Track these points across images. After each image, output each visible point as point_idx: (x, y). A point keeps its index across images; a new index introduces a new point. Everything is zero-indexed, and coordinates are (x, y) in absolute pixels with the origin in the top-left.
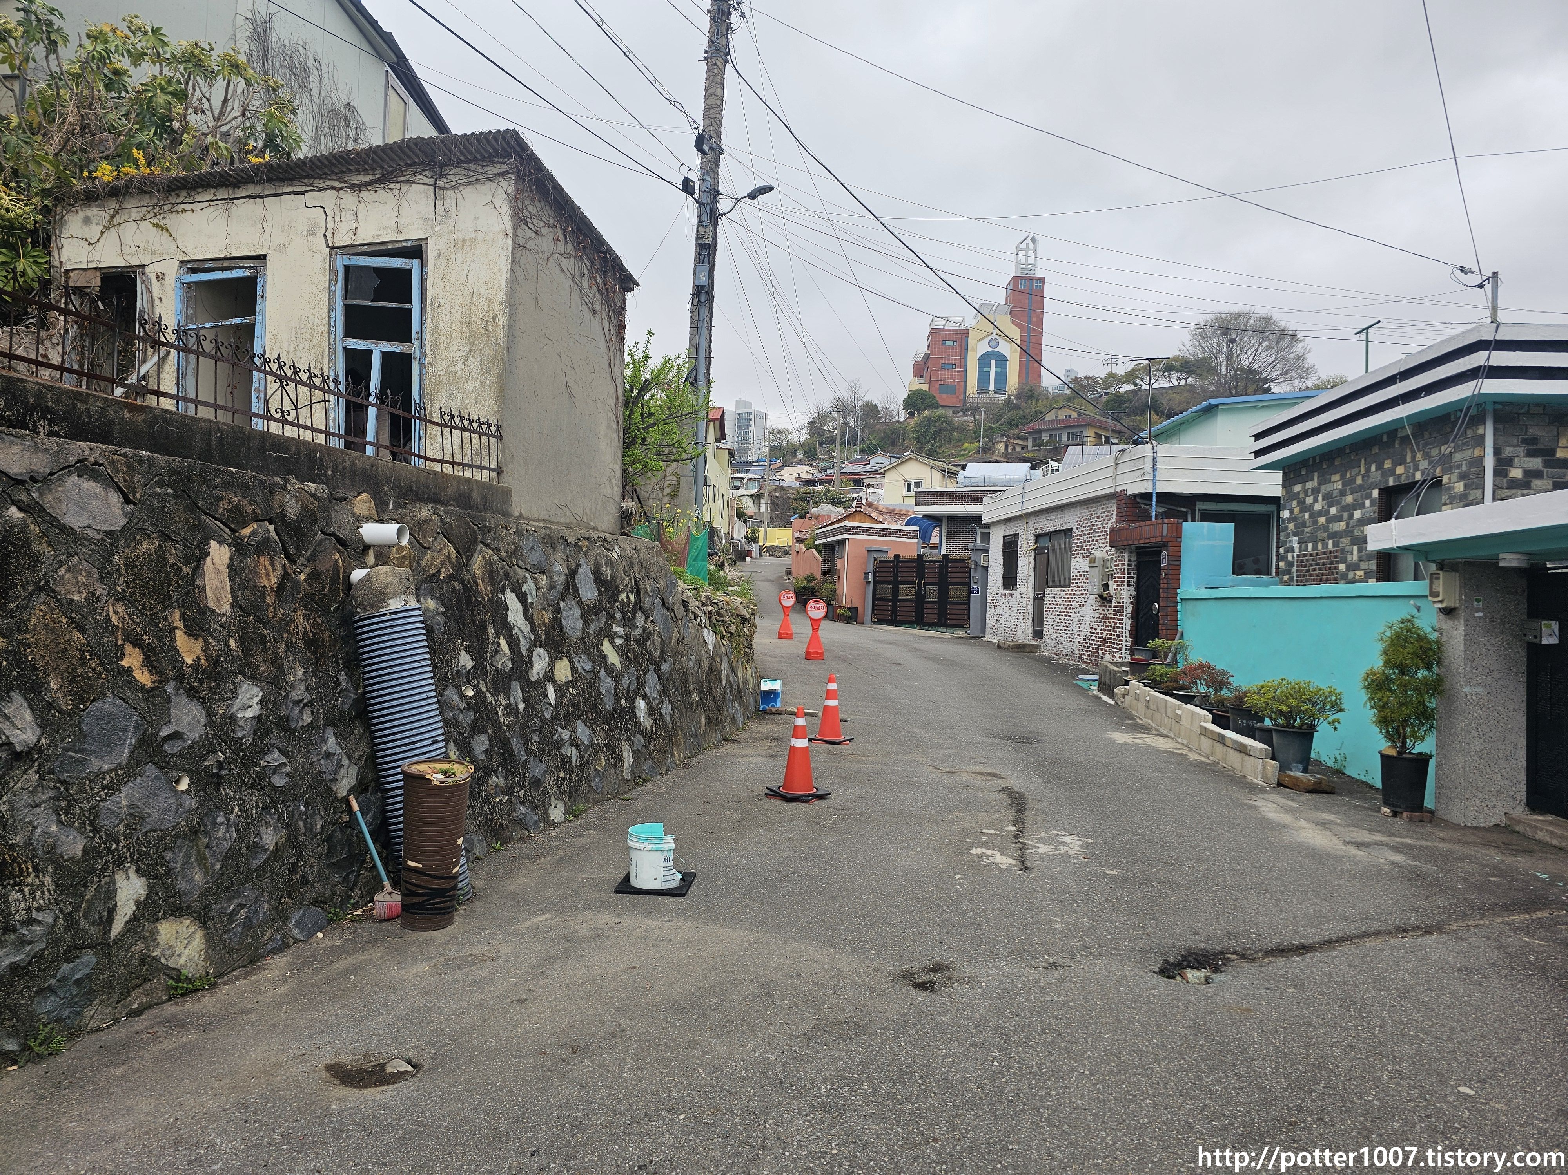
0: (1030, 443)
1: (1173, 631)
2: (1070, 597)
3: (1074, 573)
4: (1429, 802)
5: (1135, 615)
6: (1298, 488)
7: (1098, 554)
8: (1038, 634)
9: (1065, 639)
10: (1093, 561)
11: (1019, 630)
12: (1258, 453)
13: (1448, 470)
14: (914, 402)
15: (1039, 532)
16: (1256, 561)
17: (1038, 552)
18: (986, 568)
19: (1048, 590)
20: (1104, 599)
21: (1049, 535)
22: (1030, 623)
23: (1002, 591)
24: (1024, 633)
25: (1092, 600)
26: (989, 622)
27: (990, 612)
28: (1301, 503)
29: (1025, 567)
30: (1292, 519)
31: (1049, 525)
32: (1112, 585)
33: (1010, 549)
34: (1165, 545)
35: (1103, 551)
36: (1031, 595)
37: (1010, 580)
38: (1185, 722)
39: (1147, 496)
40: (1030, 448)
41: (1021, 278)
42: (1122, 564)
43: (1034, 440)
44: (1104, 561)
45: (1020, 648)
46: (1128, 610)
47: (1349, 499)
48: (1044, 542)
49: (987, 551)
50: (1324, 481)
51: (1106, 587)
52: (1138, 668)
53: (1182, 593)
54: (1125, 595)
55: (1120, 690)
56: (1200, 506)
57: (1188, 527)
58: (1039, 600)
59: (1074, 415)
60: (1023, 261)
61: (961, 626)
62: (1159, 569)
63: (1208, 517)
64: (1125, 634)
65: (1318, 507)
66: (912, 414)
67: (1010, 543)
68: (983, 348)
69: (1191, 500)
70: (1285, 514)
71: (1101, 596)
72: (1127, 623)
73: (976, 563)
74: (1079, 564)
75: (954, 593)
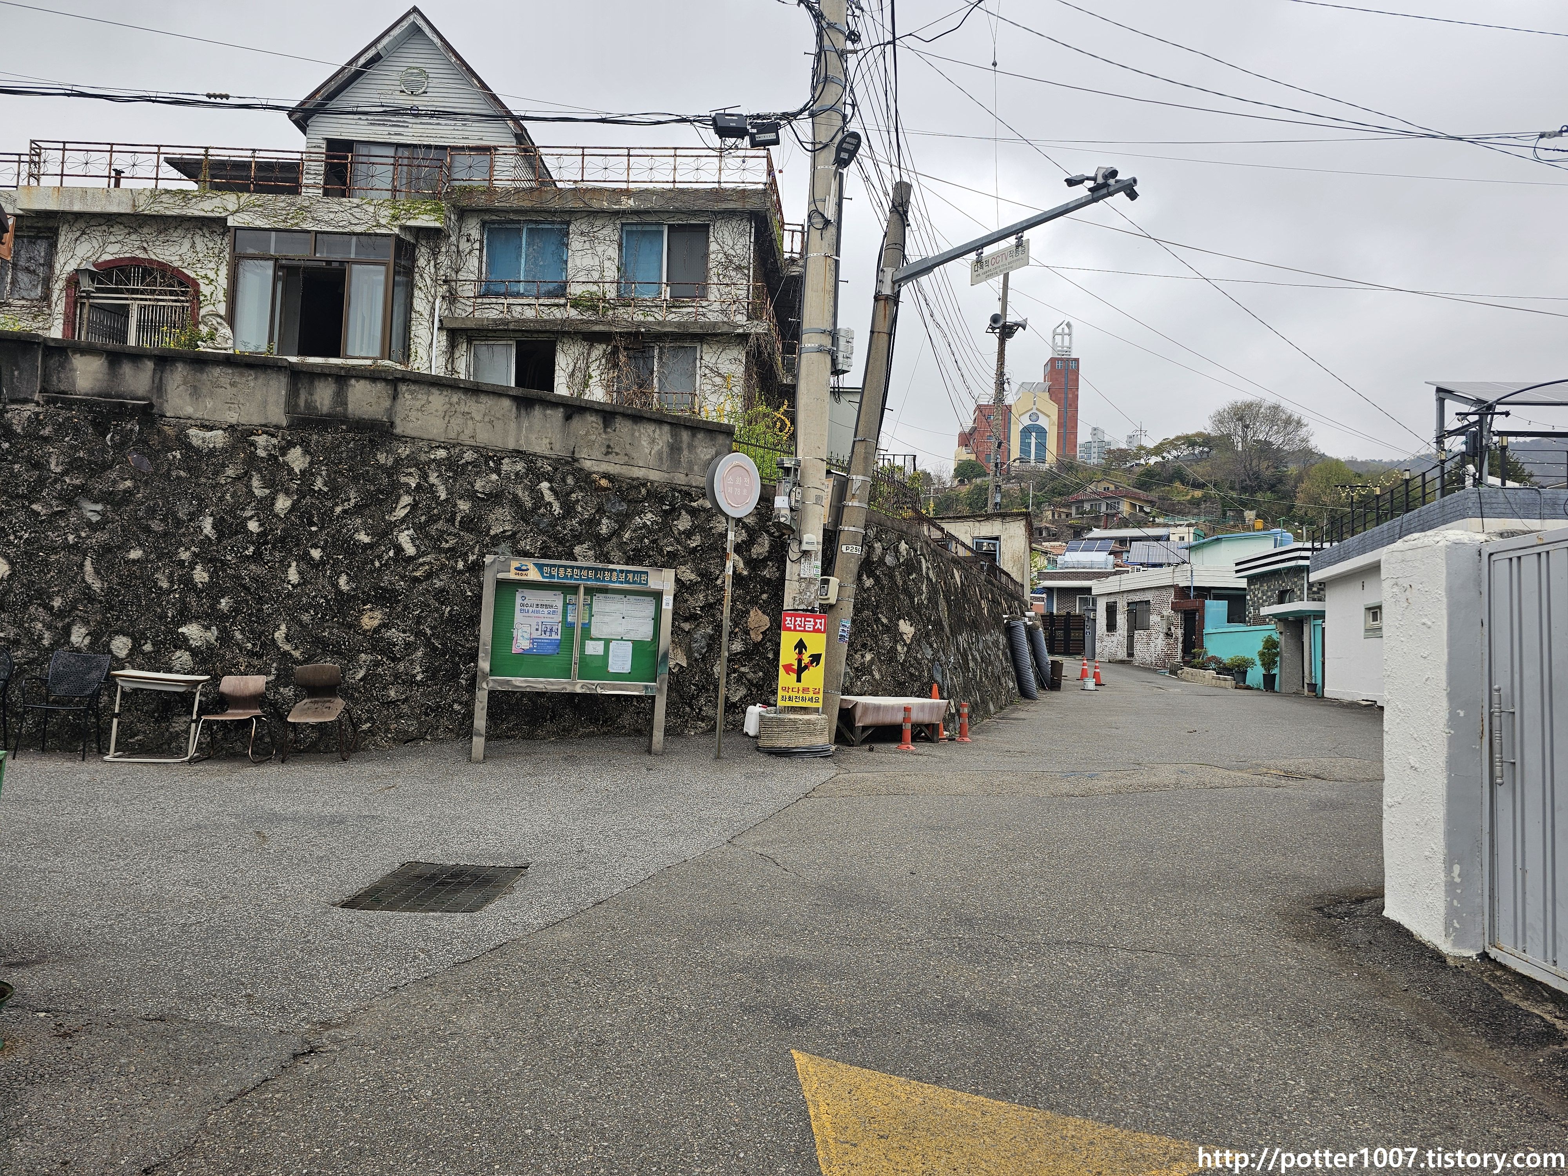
0: (1073, 511)
1: (1202, 647)
2: (1149, 636)
3: (1151, 623)
4: (1277, 688)
5: (1184, 642)
6: (1252, 587)
7: (1165, 613)
8: (1131, 654)
9: (1147, 657)
10: (1162, 617)
11: (1119, 653)
12: (1237, 572)
13: (1296, 587)
14: (964, 472)
15: (1130, 601)
16: (1240, 617)
17: (1129, 612)
18: (1094, 620)
19: (1136, 632)
20: (1168, 635)
21: (1136, 603)
22: (1125, 649)
23: (1106, 633)
24: (1122, 654)
25: (1162, 636)
26: (1097, 651)
27: (1098, 644)
28: (1254, 593)
29: (1121, 620)
30: (1251, 600)
31: (1136, 598)
32: (1173, 628)
33: (1111, 610)
34: (1197, 610)
35: (1168, 612)
36: (1126, 634)
37: (1111, 626)
38: (1207, 677)
39: (1189, 588)
40: (1073, 515)
41: (1058, 359)
42: (1178, 619)
43: (1077, 508)
44: (1168, 617)
45: (1122, 662)
46: (1180, 640)
47: (1269, 594)
48: (1133, 607)
49: (1095, 610)
50: (1261, 586)
51: (1170, 629)
52: (1187, 663)
53: (1205, 632)
54: (1179, 632)
55: (1179, 672)
56: (1213, 591)
57: (1208, 602)
58: (1131, 638)
59: (1112, 488)
60: (1060, 344)
61: (1079, 654)
62: (1195, 621)
63: (1218, 597)
64: (1180, 651)
65: (1259, 595)
66: (962, 482)
67: (1111, 606)
68: (1026, 421)
69: (1209, 589)
70: (1248, 597)
71: (1167, 634)
72: (1180, 646)
73: (1088, 618)
74: (1154, 618)
75: (1074, 635)
